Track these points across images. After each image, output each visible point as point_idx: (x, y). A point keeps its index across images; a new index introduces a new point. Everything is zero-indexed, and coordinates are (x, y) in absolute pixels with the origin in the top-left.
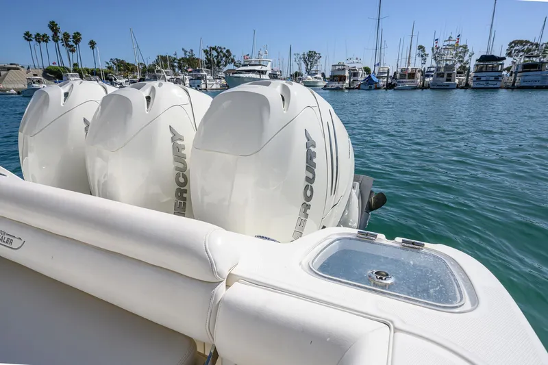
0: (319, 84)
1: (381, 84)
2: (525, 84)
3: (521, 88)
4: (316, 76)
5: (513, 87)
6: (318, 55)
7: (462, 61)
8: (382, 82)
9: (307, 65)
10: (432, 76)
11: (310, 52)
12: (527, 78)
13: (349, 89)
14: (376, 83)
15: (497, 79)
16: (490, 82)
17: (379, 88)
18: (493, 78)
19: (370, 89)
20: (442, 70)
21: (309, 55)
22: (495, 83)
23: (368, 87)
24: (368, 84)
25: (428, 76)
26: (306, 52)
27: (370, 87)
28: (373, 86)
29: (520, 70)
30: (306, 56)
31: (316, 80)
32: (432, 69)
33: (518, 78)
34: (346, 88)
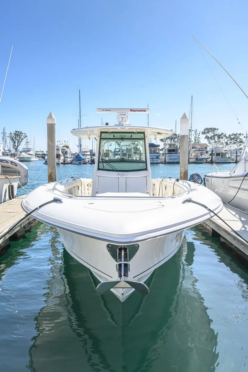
0: (32, 159)
1: (87, 160)
2: (170, 161)
3: (169, 163)
4: (29, 153)
5: (165, 163)
6: (24, 135)
7: (134, 144)
8: (88, 158)
9: (15, 142)
10: (119, 155)
11: (16, 132)
12: (171, 157)
13: (64, 163)
14: (84, 159)
15: (157, 157)
16: (154, 160)
17: (86, 163)
18: (155, 157)
19: (80, 164)
20: (125, 152)
21: (15, 134)
22: (157, 160)
23: (78, 162)
24: (78, 160)
25: (117, 155)
26: (13, 132)
27: (80, 163)
28: (82, 162)
29: (167, 152)
30: (13, 135)
31: (30, 156)
32: (117, 150)
33: (166, 157)
34: (62, 163)
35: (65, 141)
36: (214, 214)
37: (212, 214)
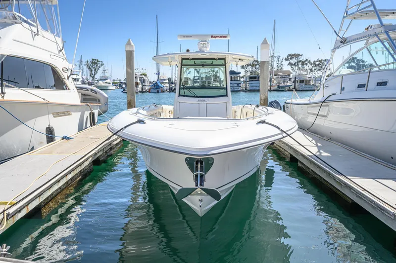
0: (110, 88)
1: (165, 88)
2: (251, 89)
3: (251, 91)
4: (107, 81)
5: (246, 91)
6: (100, 63)
7: (214, 71)
8: (166, 86)
9: (91, 71)
10: (198, 82)
11: (93, 60)
12: (252, 85)
13: (142, 92)
14: (162, 88)
15: (238, 85)
16: (235, 87)
17: (164, 92)
18: (236, 85)
19: (158, 92)
20: (204, 80)
21: (92, 62)
22: (237, 88)
23: (156, 91)
24: (156, 89)
25: (196, 82)
26: (90, 60)
27: (158, 91)
28: (160, 90)
29: (248, 80)
30: (89, 63)
31: (107, 85)
32: (196, 78)
33: (247, 85)
34: (140, 92)
35: (142, 69)
36: (286, 135)
37: (285, 135)
